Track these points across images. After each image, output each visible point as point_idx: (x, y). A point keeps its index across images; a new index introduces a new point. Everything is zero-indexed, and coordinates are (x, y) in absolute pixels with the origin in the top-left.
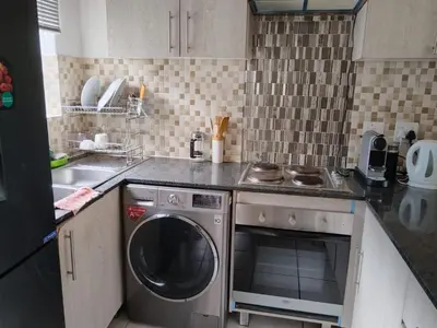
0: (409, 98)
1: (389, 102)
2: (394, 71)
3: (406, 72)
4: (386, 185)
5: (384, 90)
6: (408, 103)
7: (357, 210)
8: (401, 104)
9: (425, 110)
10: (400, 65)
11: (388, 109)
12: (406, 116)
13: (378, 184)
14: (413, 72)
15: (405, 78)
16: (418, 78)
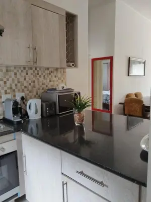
0: (19, 82)
1: (11, 85)
2: (11, 71)
3: (15, 71)
4: (22, 122)
5: (8, 80)
6: (19, 85)
7: (17, 137)
8: (16, 85)
9: (25, 87)
10: (12, 68)
11: (11, 88)
12: (19, 90)
13: (19, 123)
14: (18, 71)
15: (15, 74)
16: (20, 74)
